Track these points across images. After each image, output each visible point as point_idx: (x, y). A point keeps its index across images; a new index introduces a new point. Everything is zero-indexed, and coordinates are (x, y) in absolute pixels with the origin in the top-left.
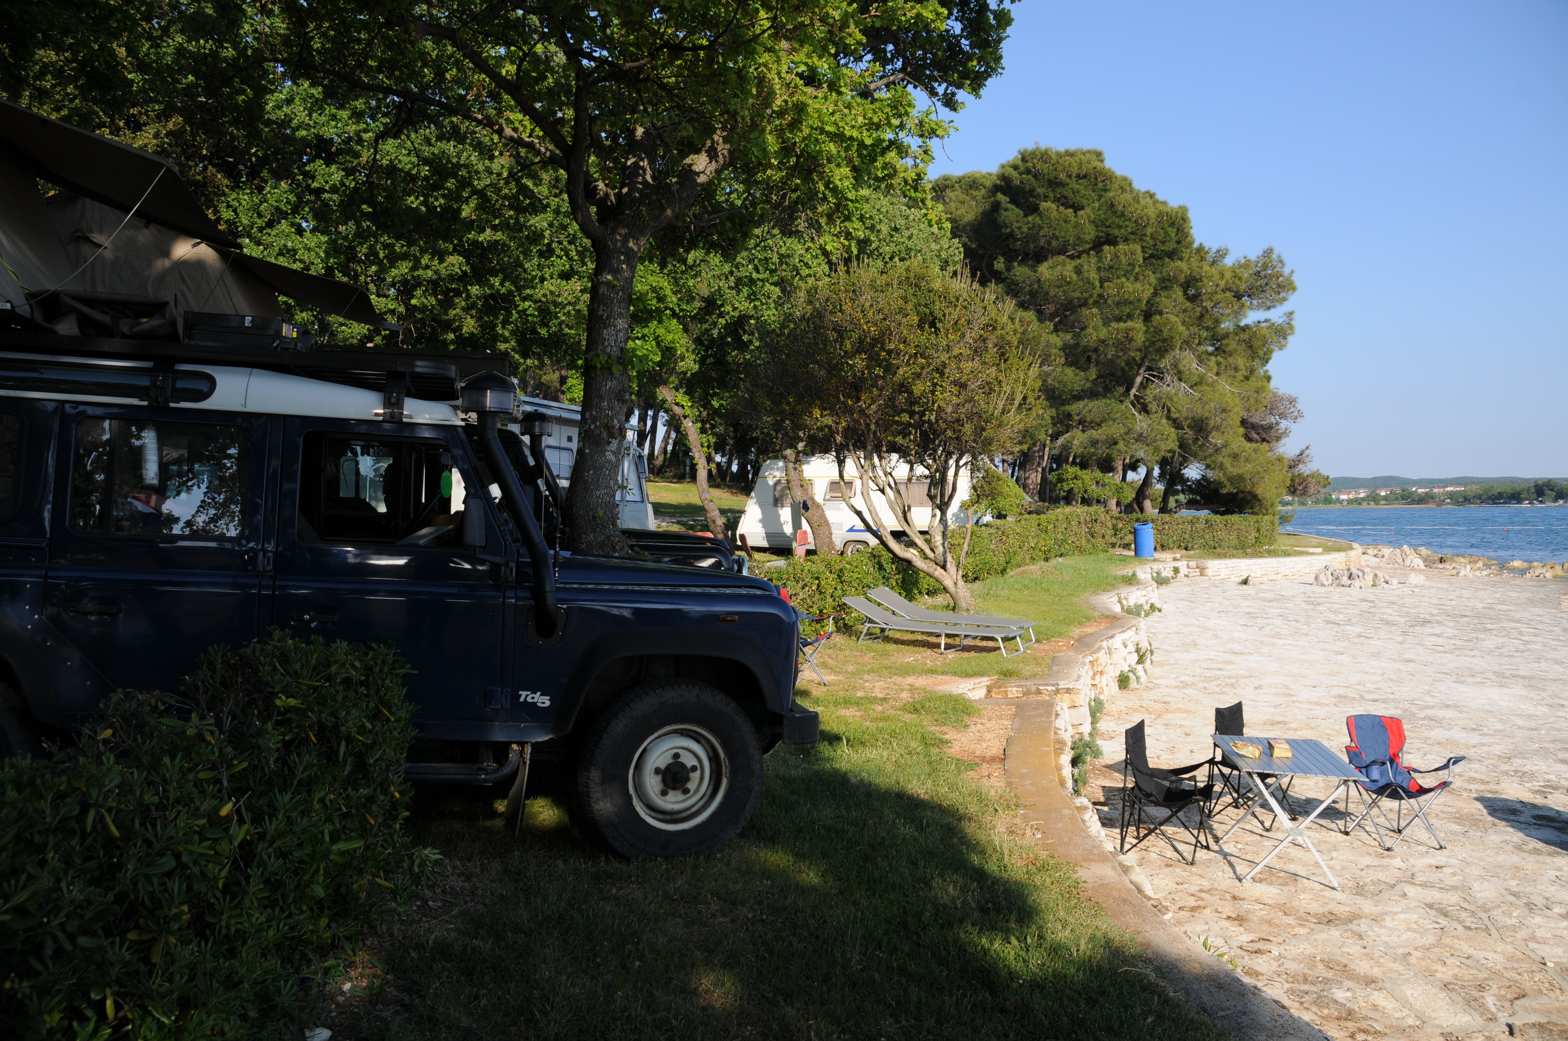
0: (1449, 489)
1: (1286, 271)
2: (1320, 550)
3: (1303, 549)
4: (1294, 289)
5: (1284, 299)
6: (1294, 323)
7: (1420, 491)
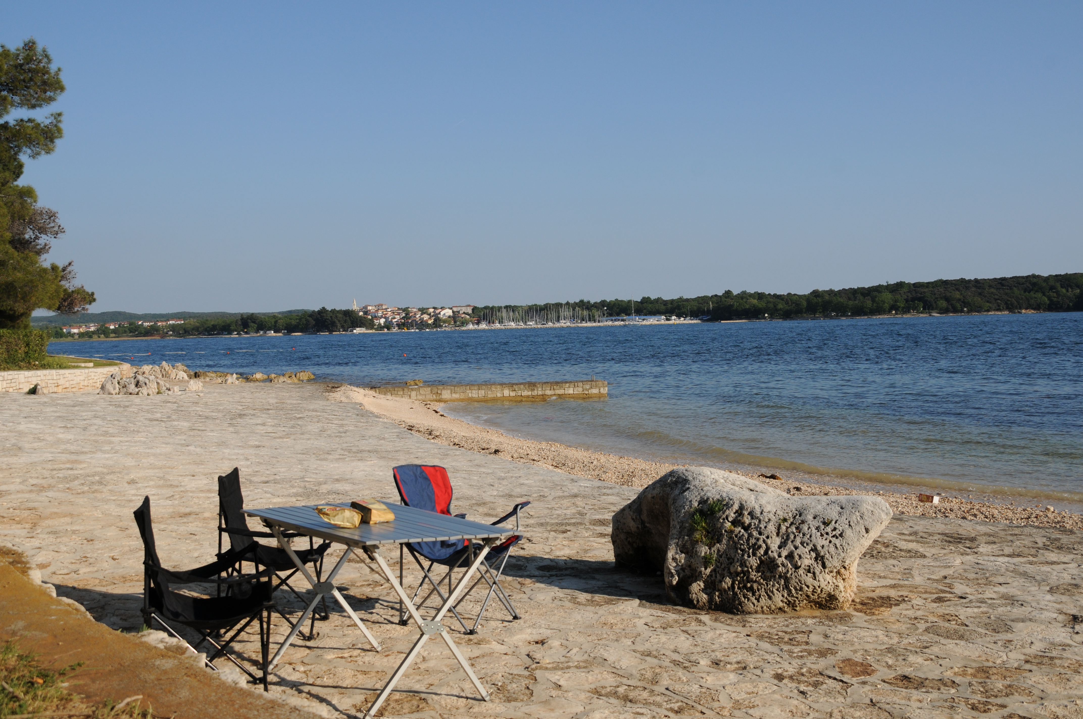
0: (171, 322)
1: (53, 68)
2: (91, 364)
3: (76, 364)
4: (62, 89)
5: (51, 99)
6: (61, 125)
7: (146, 324)
